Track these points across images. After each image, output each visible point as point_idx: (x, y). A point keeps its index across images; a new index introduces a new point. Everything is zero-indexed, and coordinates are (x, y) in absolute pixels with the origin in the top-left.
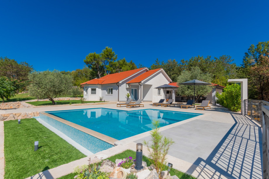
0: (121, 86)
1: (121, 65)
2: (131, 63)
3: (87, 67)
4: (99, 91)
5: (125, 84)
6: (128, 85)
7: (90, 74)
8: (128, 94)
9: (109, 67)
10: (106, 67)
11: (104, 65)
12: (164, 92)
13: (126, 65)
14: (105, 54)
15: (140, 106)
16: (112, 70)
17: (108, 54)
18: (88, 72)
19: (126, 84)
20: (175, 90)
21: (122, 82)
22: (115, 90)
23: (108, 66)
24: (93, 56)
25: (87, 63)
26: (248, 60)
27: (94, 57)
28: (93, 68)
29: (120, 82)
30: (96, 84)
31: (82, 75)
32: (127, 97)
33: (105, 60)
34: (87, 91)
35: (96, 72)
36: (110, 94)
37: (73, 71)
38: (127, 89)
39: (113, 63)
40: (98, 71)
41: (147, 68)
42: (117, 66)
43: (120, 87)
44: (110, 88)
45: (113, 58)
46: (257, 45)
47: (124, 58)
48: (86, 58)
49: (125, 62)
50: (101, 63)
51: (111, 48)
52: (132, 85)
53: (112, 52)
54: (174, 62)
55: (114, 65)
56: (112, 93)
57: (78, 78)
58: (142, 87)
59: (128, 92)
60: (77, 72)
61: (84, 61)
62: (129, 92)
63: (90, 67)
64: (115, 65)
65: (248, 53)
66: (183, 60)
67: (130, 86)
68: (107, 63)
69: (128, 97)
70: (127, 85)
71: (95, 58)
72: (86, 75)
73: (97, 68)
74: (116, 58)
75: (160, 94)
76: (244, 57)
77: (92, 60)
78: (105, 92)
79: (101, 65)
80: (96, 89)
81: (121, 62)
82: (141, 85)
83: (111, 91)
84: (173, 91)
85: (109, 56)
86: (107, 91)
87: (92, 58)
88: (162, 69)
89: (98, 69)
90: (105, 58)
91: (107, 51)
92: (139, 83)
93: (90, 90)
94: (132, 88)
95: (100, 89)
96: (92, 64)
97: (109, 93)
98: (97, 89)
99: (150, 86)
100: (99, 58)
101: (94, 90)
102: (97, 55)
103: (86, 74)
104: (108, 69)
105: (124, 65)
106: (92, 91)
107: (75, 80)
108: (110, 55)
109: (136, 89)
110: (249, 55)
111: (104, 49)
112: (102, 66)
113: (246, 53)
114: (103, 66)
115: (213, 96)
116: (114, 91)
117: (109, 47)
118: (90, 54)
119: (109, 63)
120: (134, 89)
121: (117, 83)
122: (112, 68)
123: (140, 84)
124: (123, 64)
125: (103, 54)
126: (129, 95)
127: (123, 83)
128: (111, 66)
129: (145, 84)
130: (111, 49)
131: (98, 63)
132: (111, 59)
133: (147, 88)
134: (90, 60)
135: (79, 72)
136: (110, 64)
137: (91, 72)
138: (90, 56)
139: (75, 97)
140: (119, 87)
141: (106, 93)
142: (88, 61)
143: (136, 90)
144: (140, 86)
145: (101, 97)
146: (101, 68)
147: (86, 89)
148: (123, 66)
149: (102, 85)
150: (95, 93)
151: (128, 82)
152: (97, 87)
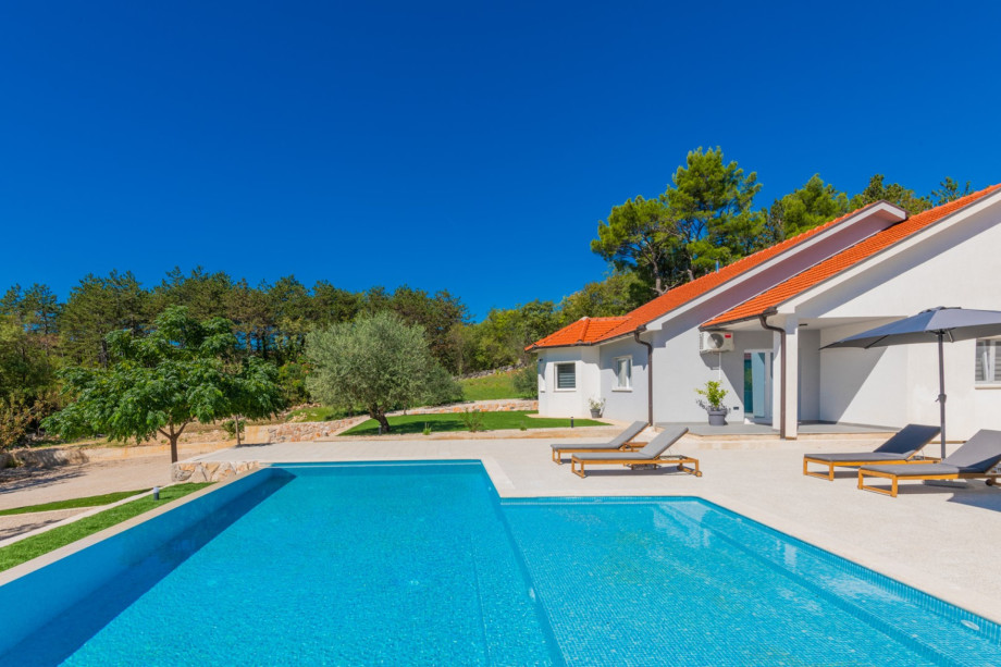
0: (667, 343)
4: (588, 373)
5: (696, 327)
6: (713, 337)
14: (682, 192)
19: (702, 329)
21: (664, 325)
22: (640, 367)
27: (631, 219)
29: (655, 326)
30: (569, 346)
32: (708, 404)
34: (544, 374)
38: (709, 359)
39: (728, 223)
43: (656, 351)
44: (626, 358)
49: (821, 198)
52: (736, 333)
58: (791, 339)
59: (718, 374)
61: (591, 249)
64: (746, 228)
67: (727, 341)
69: (716, 401)
70: (707, 335)
71: (632, 223)
78: (612, 378)
80: (573, 365)
81: (796, 205)
82: (782, 331)
86: (616, 373)
90: (684, 210)
91: (695, 171)
92: (763, 317)
93: (551, 370)
94: (752, 351)
95: (594, 367)
98: (579, 365)
101: (566, 373)
102: (642, 206)
104: (703, 259)
106: (561, 376)
111: (681, 168)
116: (635, 372)
117: (703, 152)
120: (768, 352)
121: (637, 333)
122: (725, 250)
123: (770, 320)
126: (725, 387)
127: (676, 327)
129: (827, 315)
132: (716, 207)
140: (650, 351)
145: (597, 400)
147: (542, 369)
149: (601, 347)
150: (572, 385)
151: (713, 319)
152: (578, 359)
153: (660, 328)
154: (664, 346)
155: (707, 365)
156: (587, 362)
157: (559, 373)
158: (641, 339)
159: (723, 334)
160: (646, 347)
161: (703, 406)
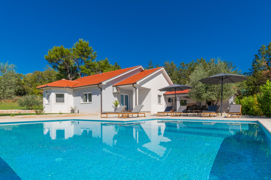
0: (106, 89)
1: (102, 67)
2: (116, 66)
3: (52, 69)
4: (69, 98)
5: (112, 86)
6: (116, 89)
7: (55, 78)
8: (115, 101)
9: (84, 68)
10: (80, 69)
11: (77, 65)
12: (166, 101)
13: (109, 67)
14: (78, 50)
15: (139, 115)
16: (89, 73)
17: (83, 49)
18: (53, 76)
20: (180, 97)
21: (106, 83)
22: (97, 95)
23: (83, 66)
24: (59, 50)
25: (51, 61)
26: (259, 63)
27: (62, 52)
28: (60, 70)
29: (104, 83)
31: (44, 79)
32: (114, 107)
33: (78, 57)
34: (48, 98)
35: (66, 75)
36: (88, 102)
37: (28, 74)
38: (115, 94)
39: (90, 63)
40: (68, 74)
41: (141, 67)
42: (96, 67)
43: (103, 91)
44: (88, 93)
45: (90, 55)
46: (268, 47)
47: (107, 59)
48: (48, 54)
49: (108, 64)
50: (73, 63)
51: (86, 41)
53: (89, 48)
54: (172, 66)
55: (92, 66)
56: (90, 100)
57: (37, 84)
58: (137, 90)
59: (116, 99)
60: (36, 75)
61: (45, 58)
62: (118, 99)
63: (54, 67)
64: (94, 66)
65: (258, 55)
66: (183, 63)
67: (119, 90)
68: (82, 63)
69: (116, 106)
70: (115, 88)
71: (62, 54)
72: (49, 79)
73: (66, 70)
74: (95, 56)
75: (160, 102)
76: (254, 60)
77: (58, 57)
78: (80, 99)
79: (73, 66)
80: (64, 94)
81: (103, 64)
82: (136, 88)
83: (88, 97)
84: (178, 98)
85: (84, 53)
86: (82, 98)
87: (58, 53)
88: (163, 68)
89: (68, 71)
90: (79, 55)
91: (82, 45)
92: (133, 84)
93: (53, 96)
94: (122, 94)
95: (71, 96)
96: (58, 64)
97: (86, 101)
98: (66, 95)
99: (148, 90)
100: (69, 55)
101: (60, 97)
102: (65, 50)
103: (49, 77)
104: (84, 71)
105: (107, 68)
106: (58, 98)
107: (33, 87)
108: (86, 51)
109: (128, 96)
110: (259, 57)
111: (77, 42)
112: (74, 68)
113: (256, 55)
114: (76, 67)
115: (230, 102)
116: (94, 97)
117: (84, 41)
118: (54, 48)
119: (85, 62)
120: (124, 95)
121: (98, 84)
122: (90, 70)
123: (135, 85)
124: (106, 66)
125: (76, 49)
126: (118, 102)
127: (108, 85)
128: (88, 67)
129: (142, 86)
130: (87, 43)
131: (68, 62)
132: (87, 57)
133: (145, 92)
134: (55, 56)
135: (38, 76)
136: (87, 64)
137: (57, 75)
138: (54, 50)
139: (30, 109)
140: (101, 90)
141: (81, 101)
142: (52, 57)
143: (126, 97)
144: (134, 89)
145: (73, 107)
146: (73, 70)
147: (46, 94)
148: (104, 69)
149: (73, 89)
150: (63, 102)
151: (115, 84)
152: (66, 92)
153: (105, 84)
154: (105, 89)
155: (114, 96)
156: (69, 94)
157: (56, 97)
158: (99, 86)
159: (118, 88)
160: (100, 89)
161: (113, 107)
